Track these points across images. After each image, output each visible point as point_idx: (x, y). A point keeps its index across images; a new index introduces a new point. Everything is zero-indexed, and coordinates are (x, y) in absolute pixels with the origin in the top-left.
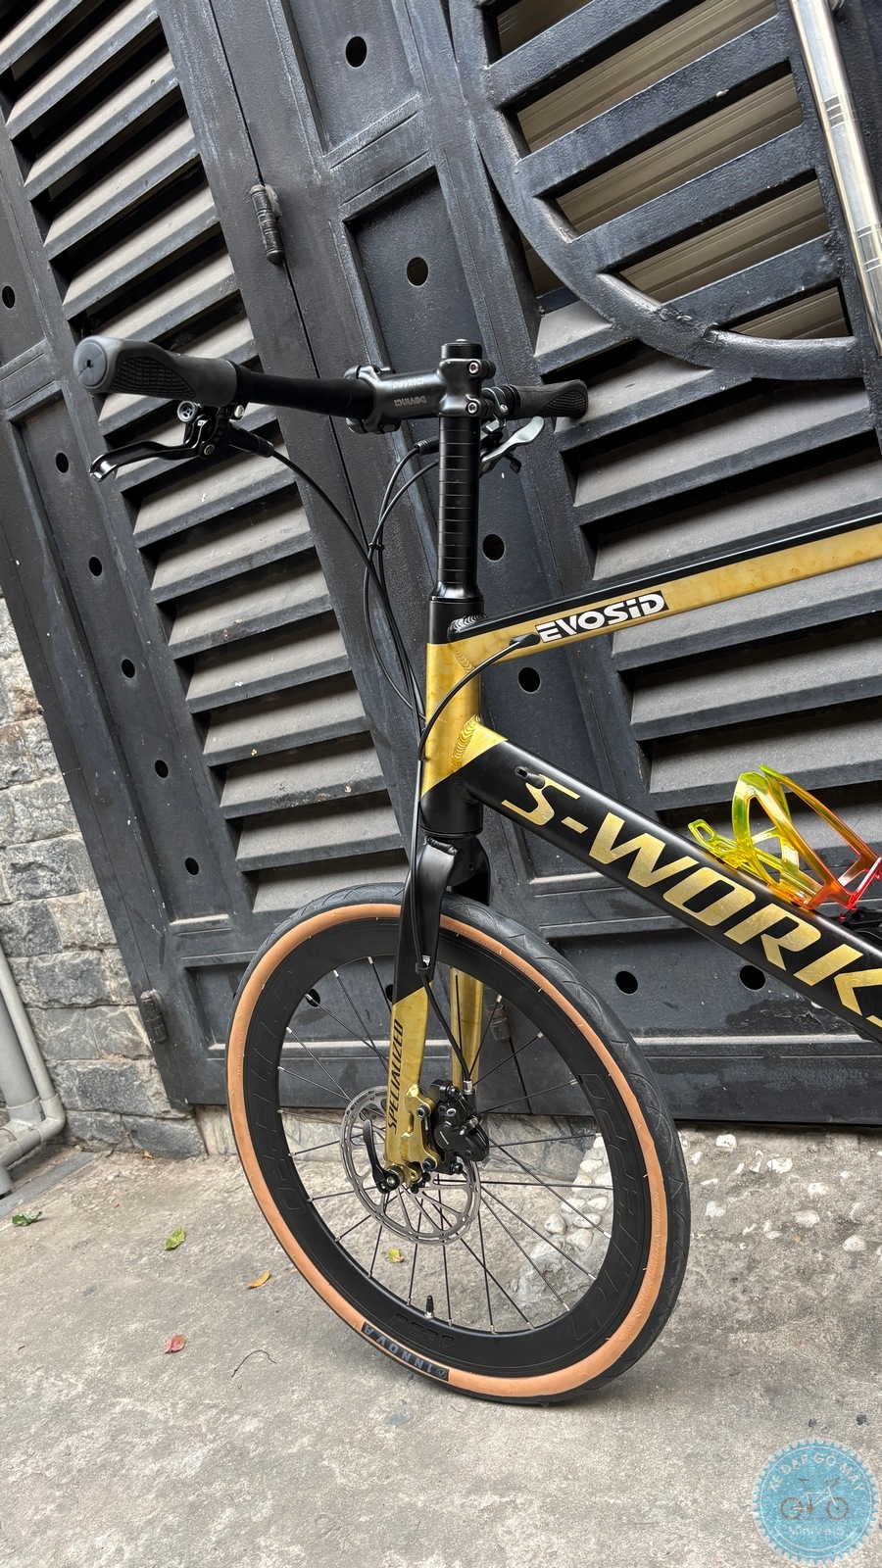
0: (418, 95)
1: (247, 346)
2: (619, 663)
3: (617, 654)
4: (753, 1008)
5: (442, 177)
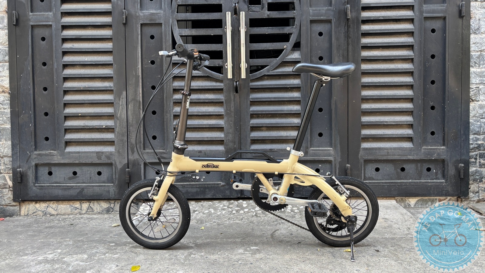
0: (162, 11)
1: (111, 35)
3: (174, 112)
4: (182, 178)
5: (163, 25)
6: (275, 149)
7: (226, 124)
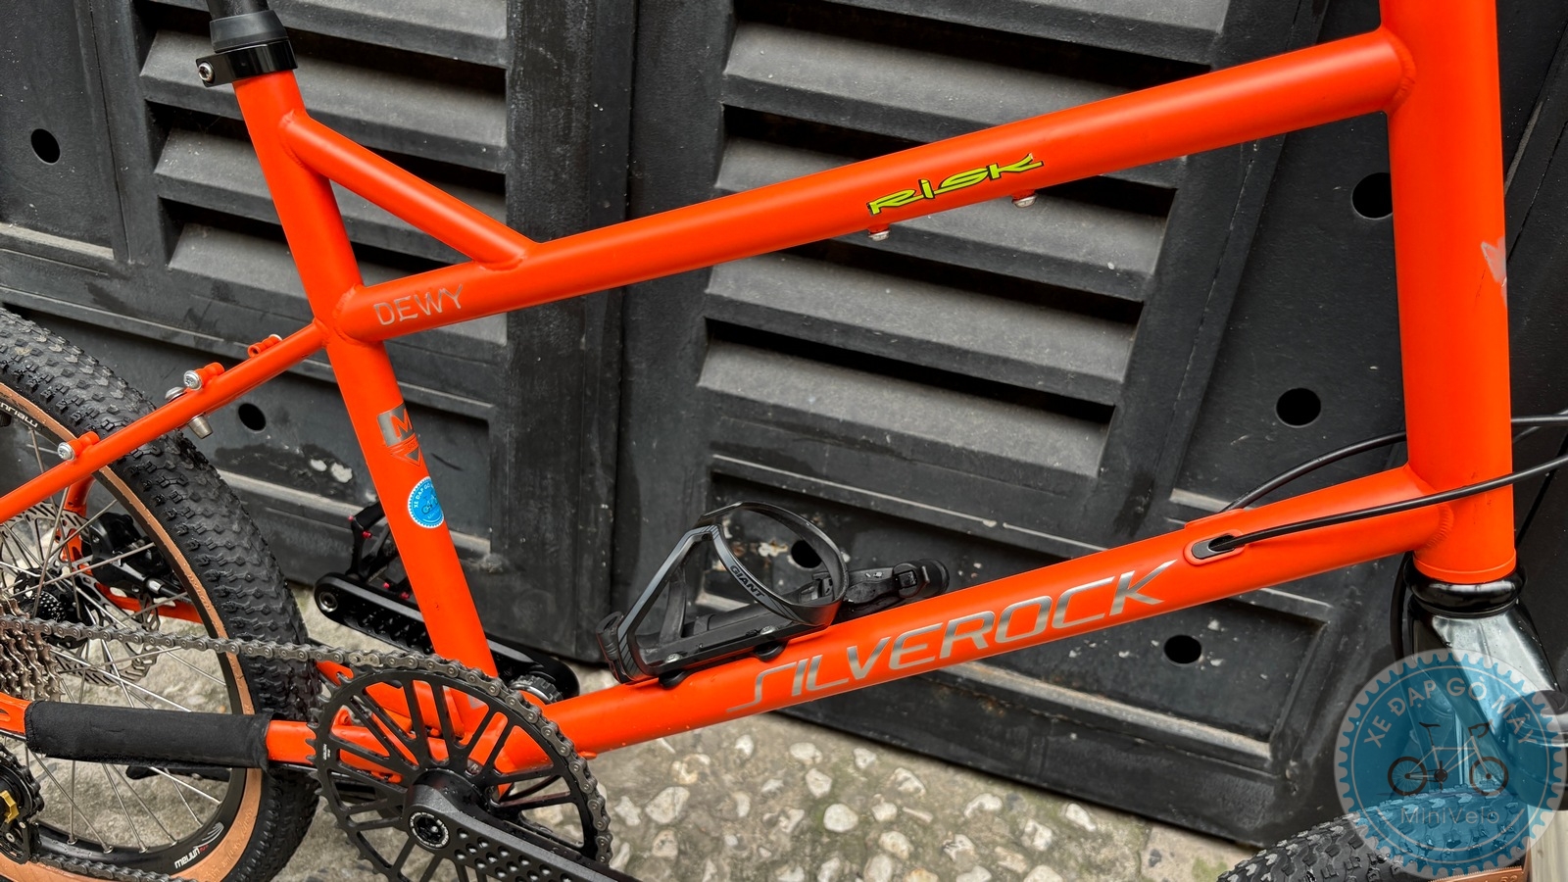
6: (881, 432)
7: (520, 156)
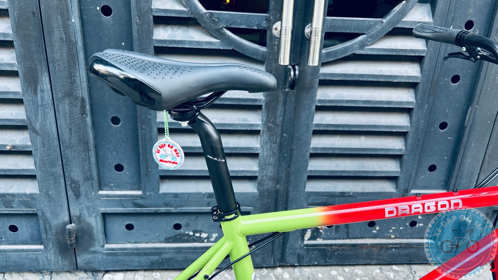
2: (159, 125)
4: (175, 236)
6: (349, 193)
